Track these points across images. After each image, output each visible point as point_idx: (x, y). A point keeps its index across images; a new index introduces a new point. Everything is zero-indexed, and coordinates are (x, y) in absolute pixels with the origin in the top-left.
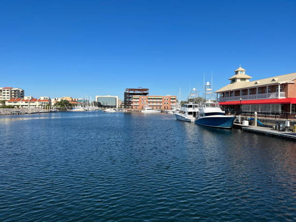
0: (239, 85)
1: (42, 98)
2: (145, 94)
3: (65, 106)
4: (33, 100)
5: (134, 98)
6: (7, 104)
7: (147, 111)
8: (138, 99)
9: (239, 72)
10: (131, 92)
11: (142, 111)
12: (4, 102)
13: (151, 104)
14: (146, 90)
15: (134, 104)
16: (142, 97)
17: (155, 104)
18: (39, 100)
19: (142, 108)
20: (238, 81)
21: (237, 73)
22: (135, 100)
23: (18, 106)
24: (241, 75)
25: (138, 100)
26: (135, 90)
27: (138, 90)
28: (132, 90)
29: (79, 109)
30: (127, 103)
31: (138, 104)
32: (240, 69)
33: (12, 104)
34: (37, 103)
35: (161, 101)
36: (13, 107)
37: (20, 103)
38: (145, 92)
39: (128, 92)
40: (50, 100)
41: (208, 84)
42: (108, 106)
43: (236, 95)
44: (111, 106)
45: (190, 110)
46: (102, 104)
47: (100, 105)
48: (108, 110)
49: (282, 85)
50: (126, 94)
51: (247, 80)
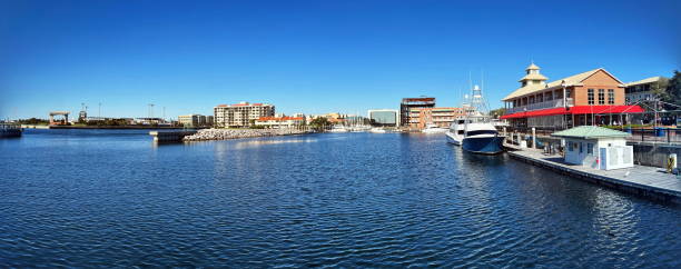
0: (531, 88)
1: (295, 116)
2: (432, 105)
3: (322, 124)
4: (285, 118)
5: (413, 112)
6: (257, 123)
7: (429, 131)
8: (419, 112)
9: (531, 71)
10: (410, 103)
11: (424, 131)
12: (253, 121)
13: (438, 120)
14: (432, 99)
15: (413, 120)
16: (428, 110)
17: (443, 120)
18: (292, 118)
19: (425, 126)
20: (530, 83)
21: (528, 72)
22: (413, 115)
23: (268, 126)
24: (533, 75)
25: (418, 115)
26: (416, 100)
27: (421, 100)
28: (411, 100)
29: (341, 129)
30: (405, 120)
31: (418, 120)
32: (533, 66)
33: (262, 124)
34: (290, 122)
35: (452, 114)
36: (262, 127)
37: (270, 123)
38: (431, 102)
39: (405, 103)
40: (304, 117)
41: (477, 88)
42: (385, 125)
43: (525, 103)
44: (390, 125)
45: (461, 127)
46: (377, 121)
47: (374, 123)
48: (375, 130)
49: (568, 88)
50: (402, 106)
51: (543, 83)
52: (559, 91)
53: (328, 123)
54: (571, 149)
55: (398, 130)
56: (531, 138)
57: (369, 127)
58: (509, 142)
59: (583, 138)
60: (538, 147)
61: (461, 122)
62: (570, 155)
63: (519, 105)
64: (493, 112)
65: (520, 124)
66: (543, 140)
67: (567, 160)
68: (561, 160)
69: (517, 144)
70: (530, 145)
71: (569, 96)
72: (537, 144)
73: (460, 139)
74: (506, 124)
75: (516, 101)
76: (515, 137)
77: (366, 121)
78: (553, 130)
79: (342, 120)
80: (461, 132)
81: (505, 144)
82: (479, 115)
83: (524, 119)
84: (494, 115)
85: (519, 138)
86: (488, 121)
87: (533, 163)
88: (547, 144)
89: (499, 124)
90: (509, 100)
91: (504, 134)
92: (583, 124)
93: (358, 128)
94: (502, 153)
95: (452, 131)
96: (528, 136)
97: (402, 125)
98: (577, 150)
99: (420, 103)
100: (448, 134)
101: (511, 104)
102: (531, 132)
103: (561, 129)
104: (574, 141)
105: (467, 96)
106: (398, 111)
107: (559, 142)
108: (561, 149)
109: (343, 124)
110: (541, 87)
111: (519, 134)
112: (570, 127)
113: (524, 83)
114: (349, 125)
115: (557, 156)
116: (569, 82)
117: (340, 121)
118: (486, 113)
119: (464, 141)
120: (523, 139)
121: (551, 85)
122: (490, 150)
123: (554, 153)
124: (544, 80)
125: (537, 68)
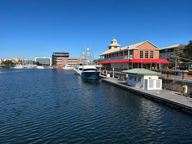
0: (113, 50)
2: (68, 56)
5: (58, 59)
7: (66, 68)
8: (61, 59)
9: (113, 42)
10: (57, 55)
11: (64, 68)
13: (70, 63)
14: (68, 53)
15: (58, 63)
16: (66, 58)
17: (73, 63)
19: (64, 66)
20: (113, 48)
21: (112, 42)
22: (59, 60)
24: (115, 44)
25: (61, 60)
26: (60, 53)
27: (62, 53)
28: (57, 53)
29: (20, 67)
30: (54, 63)
31: (61, 63)
32: (114, 40)
35: (77, 61)
38: (67, 55)
39: (54, 55)
41: (88, 49)
42: (44, 65)
43: (110, 57)
44: (47, 65)
45: (81, 67)
46: (40, 63)
47: (38, 64)
48: (39, 67)
49: (130, 50)
50: (53, 56)
51: (118, 48)
52: (126, 52)
53: (13, 64)
54: (130, 79)
55: (51, 67)
56: (112, 73)
57: (35, 66)
58: (102, 74)
59: (137, 74)
60: (115, 77)
61: (81, 65)
62: (130, 82)
63: (107, 58)
64: (95, 60)
65: (107, 66)
66: (117, 74)
67: (128, 84)
68: (126, 84)
69: (105, 75)
70: (111, 76)
71: (130, 54)
72: (115, 76)
73: (80, 72)
74: (101, 66)
75: (106, 56)
76: (105, 72)
77: (34, 63)
78: (122, 70)
79: (21, 62)
80: (81, 69)
81: (100, 75)
82: (89, 62)
83: (109, 64)
84: (96, 62)
85: (107, 73)
86: (93, 65)
87: (113, 84)
88: (119, 76)
89: (97, 66)
90: (103, 55)
91: (100, 71)
92: (137, 67)
93: (29, 66)
94: (98, 79)
95: (77, 68)
96: (111, 72)
97: (53, 65)
98: (133, 80)
99: (62, 55)
100: (75, 70)
101: (104, 57)
102: (112, 70)
103: (126, 69)
104: (132, 75)
105: (83, 53)
106: (51, 59)
107: (125, 75)
108: (125, 79)
109: (22, 64)
110: (118, 50)
111: (106, 71)
112: (130, 68)
113: (110, 47)
114: (25, 65)
115: (124, 82)
116: (131, 48)
117: (19, 62)
118: (92, 61)
119: (82, 73)
120: (108, 73)
121: (122, 49)
122: (93, 78)
123: (122, 80)
124: (119, 47)
125: (116, 41)
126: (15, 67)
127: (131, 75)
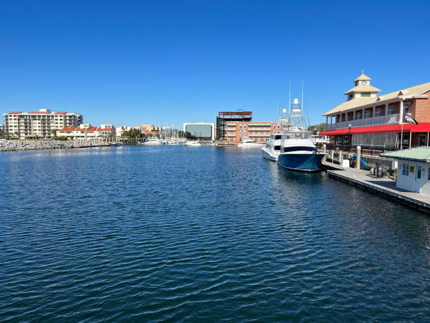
0: (359, 102)
1: (103, 127)
2: (249, 120)
3: (135, 137)
4: (91, 129)
5: (229, 126)
6: (59, 134)
7: (245, 145)
8: (235, 126)
9: (360, 82)
10: (226, 117)
11: (239, 145)
12: (55, 132)
13: (254, 134)
14: (249, 113)
15: (229, 134)
16: (244, 124)
17: (259, 134)
18: (100, 130)
19: (241, 140)
20: (357, 96)
21: (356, 83)
22: (230, 129)
23: (72, 137)
24: (362, 87)
25: (234, 129)
26: (232, 113)
27: (237, 114)
28: (227, 114)
29: (155, 142)
30: (221, 134)
31: (234, 135)
32: (363, 77)
33: (65, 134)
34: (96, 133)
35: (269, 129)
36: (65, 139)
37: (74, 133)
38: (248, 117)
39: (221, 117)
40: (114, 129)
41: (296, 101)
42: (201, 138)
43: (351, 119)
44: (205, 138)
45: (278, 143)
46: (192, 134)
47: (189, 137)
48: (190, 143)
49: (406, 101)
50: (219, 120)
51: (373, 96)
52: (394, 105)
53: (142, 136)
54: (405, 173)
55: (213, 144)
56: (355, 158)
57: (184, 140)
58: (329, 160)
59: (424, 161)
60: (362, 167)
61: (278, 137)
62: (402, 180)
63: (343, 120)
64: (312, 127)
65: (343, 141)
66: (369, 160)
67: (397, 186)
68: (392, 185)
69: (337, 163)
70: (353, 165)
71: (406, 110)
72: (361, 164)
73: (276, 154)
74: (326, 140)
75: (340, 116)
76: (336, 155)
77: (181, 134)
78: (383, 149)
79: (157, 133)
80: (277, 148)
81: (324, 162)
82: (297, 130)
83: (349, 136)
84: (313, 131)
85: (341, 156)
86: (306, 137)
87: (356, 185)
88: (374, 166)
89: (318, 140)
90: (332, 115)
91: (324, 152)
93: (173, 141)
94: (319, 171)
95: (268, 146)
96: (351, 155)
97: (218, 138)
98: (413, 175)
99: (237, 117)
100: (265, 149)
101: (334, 118)
102: (356, 151)
103: (394, 149)
104: (411, 164)
105: (284, 110)
106: (214, 125)
107: (390, 164)
108: (391, 172)
109: (159, 138)
110: (372, 100)
111: (341, 153)
112: (406, 147)
113: (351, 96)
114: (164, 138)
115: (386, 179)
116: (408, 94)
117: (154, 133)
118: (304, 129)
119: (281, 157)
120: (345, 157)
121: (383, 98)
122: (308, 167)
123: (383, 174)
124: (376, 93)
125: (368, 78)
126: (146, 143)
127: (406, 163)
